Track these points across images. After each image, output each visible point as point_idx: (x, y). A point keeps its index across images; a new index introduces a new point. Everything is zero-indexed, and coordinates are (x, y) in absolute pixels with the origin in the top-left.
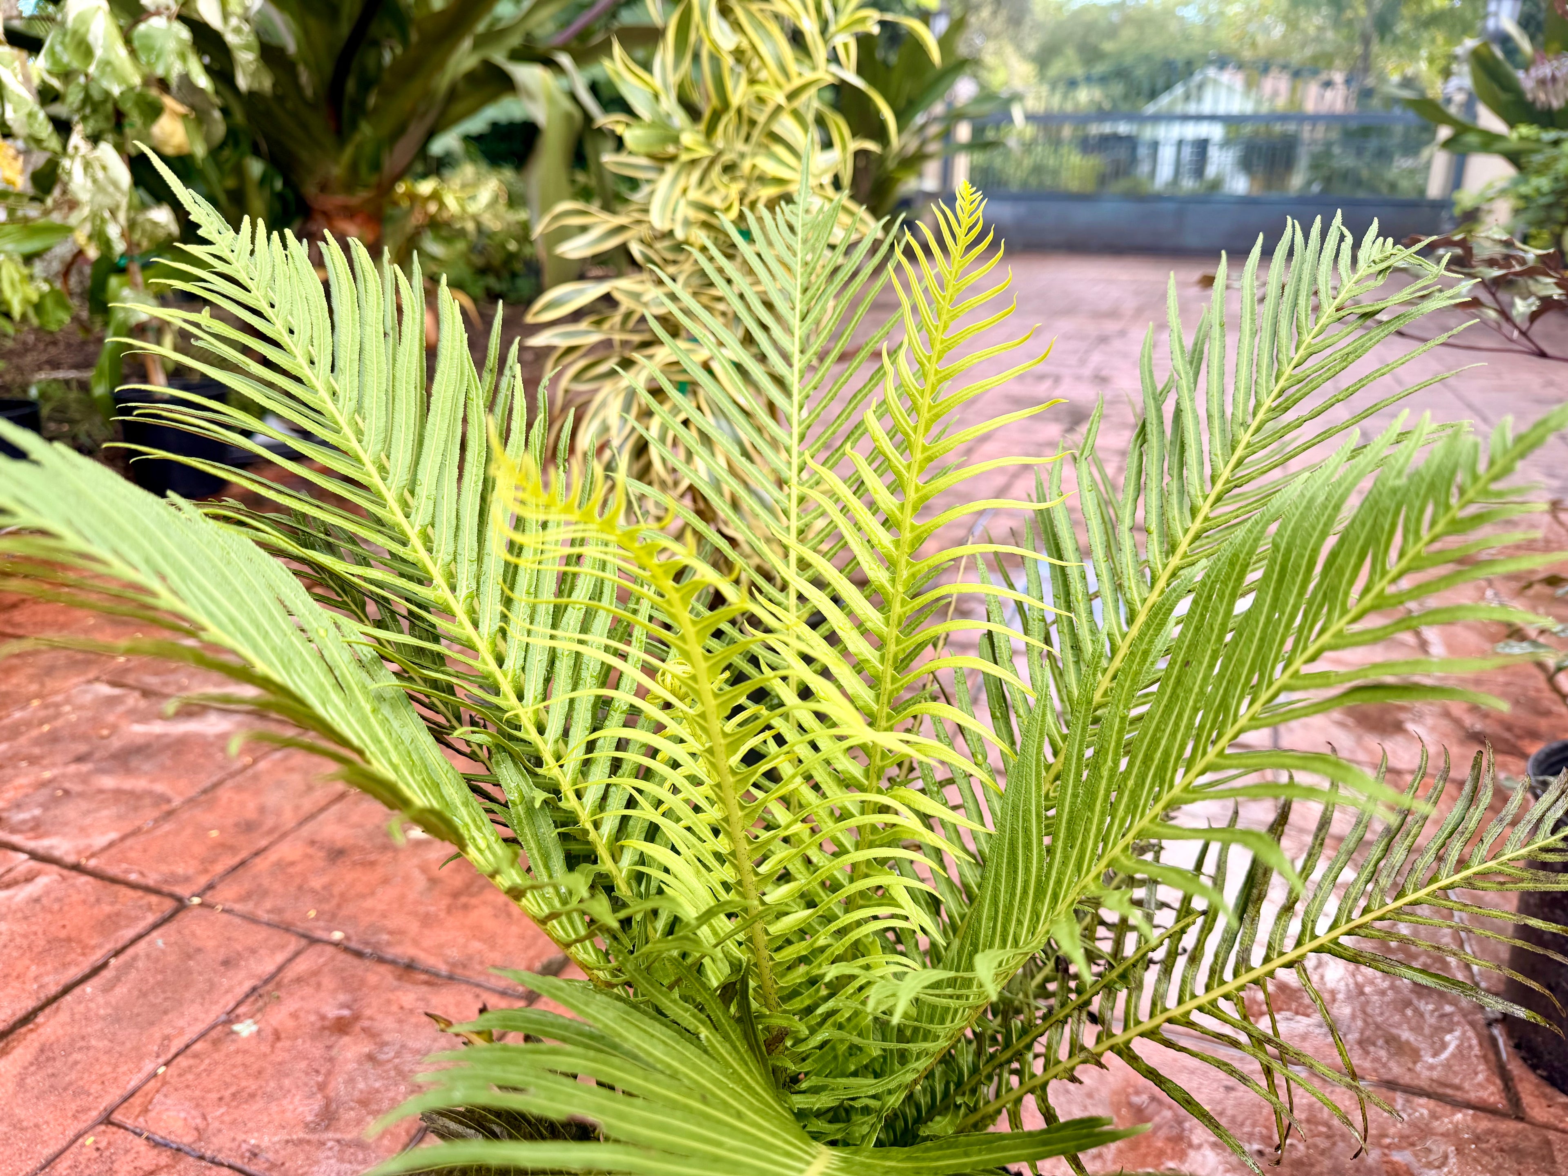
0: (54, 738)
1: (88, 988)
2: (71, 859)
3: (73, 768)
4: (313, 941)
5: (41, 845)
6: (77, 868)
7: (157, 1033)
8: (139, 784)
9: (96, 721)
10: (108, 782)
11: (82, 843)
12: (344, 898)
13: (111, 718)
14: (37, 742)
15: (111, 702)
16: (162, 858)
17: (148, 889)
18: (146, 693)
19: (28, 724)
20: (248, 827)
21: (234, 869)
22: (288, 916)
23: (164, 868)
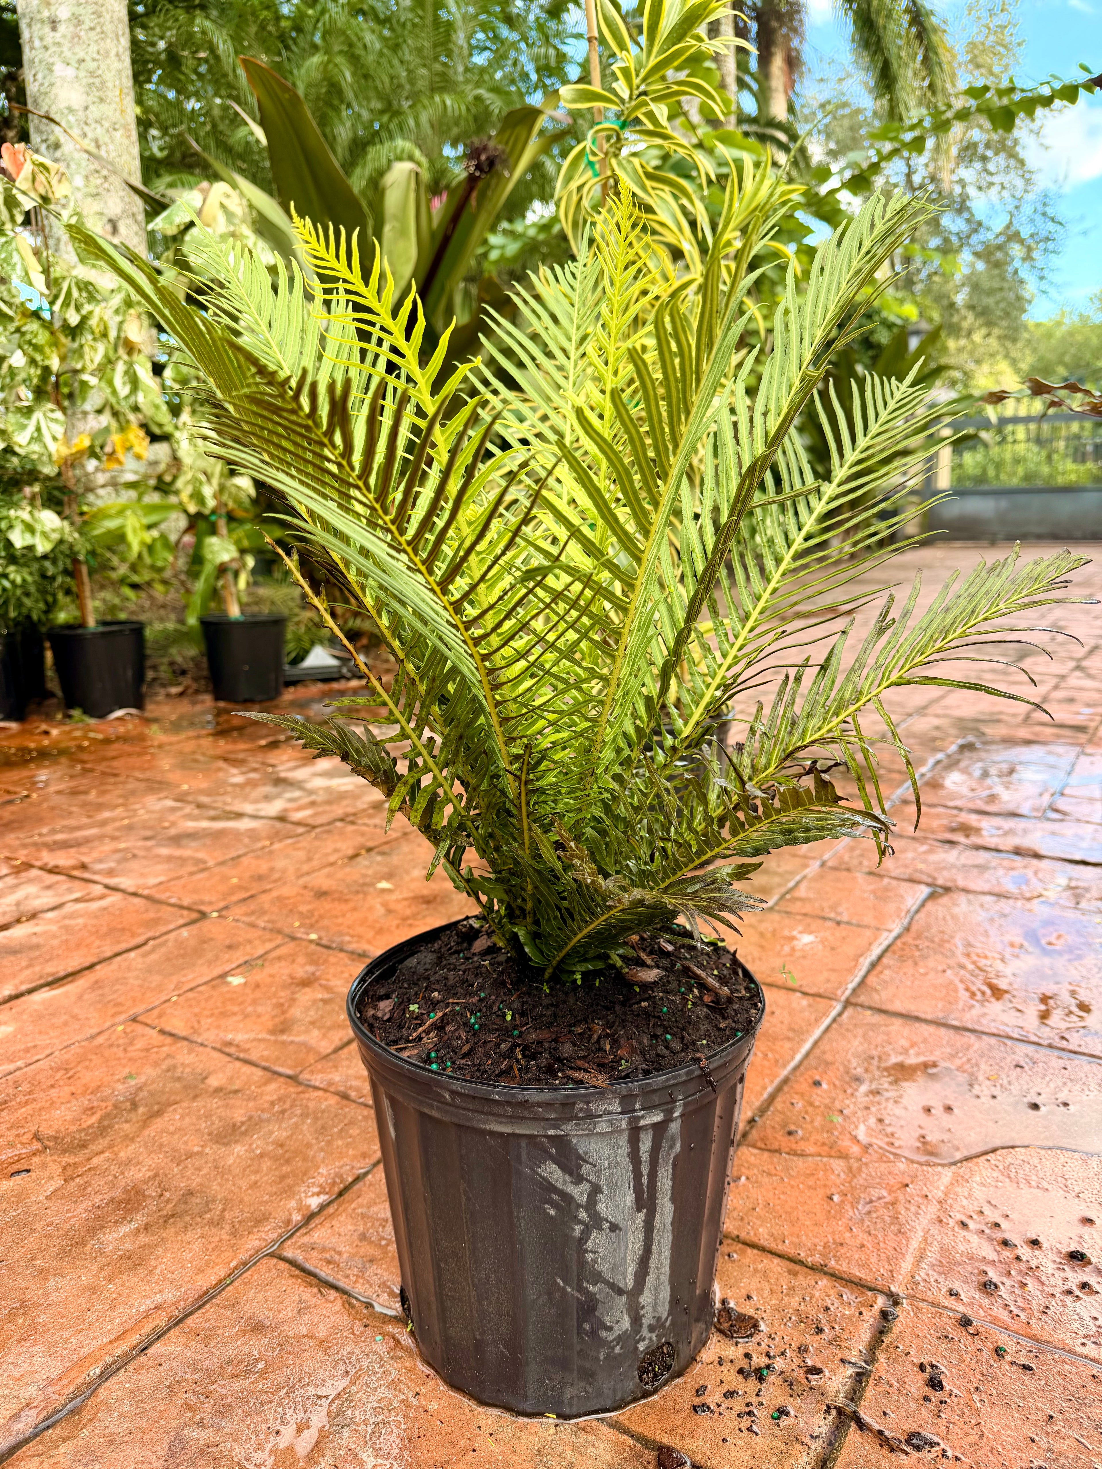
0: (130, 828)
1: (132, 954)
2: (132, 890)
3: (141, 843)
4: (293, 938)
5: (112, 881)
6: (135, 894)
7: (175, 979)
8: (186, 853)
9: (161, 820)
10: (164, 851)
11: (141, 881)
12: (321, 917)
13: (172, 818)
14: (118, 829)
15: (173, 810)
16: (195, 891)
17: (182, 907)
18: (199, 806)
19: (114, 820)
20: (260, 878)
21: (244, 900)
22: (279, 925)
23: (196, 897)
